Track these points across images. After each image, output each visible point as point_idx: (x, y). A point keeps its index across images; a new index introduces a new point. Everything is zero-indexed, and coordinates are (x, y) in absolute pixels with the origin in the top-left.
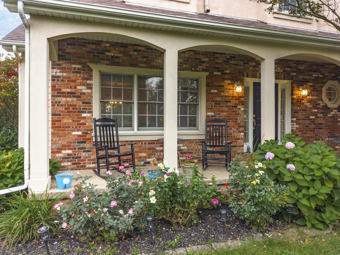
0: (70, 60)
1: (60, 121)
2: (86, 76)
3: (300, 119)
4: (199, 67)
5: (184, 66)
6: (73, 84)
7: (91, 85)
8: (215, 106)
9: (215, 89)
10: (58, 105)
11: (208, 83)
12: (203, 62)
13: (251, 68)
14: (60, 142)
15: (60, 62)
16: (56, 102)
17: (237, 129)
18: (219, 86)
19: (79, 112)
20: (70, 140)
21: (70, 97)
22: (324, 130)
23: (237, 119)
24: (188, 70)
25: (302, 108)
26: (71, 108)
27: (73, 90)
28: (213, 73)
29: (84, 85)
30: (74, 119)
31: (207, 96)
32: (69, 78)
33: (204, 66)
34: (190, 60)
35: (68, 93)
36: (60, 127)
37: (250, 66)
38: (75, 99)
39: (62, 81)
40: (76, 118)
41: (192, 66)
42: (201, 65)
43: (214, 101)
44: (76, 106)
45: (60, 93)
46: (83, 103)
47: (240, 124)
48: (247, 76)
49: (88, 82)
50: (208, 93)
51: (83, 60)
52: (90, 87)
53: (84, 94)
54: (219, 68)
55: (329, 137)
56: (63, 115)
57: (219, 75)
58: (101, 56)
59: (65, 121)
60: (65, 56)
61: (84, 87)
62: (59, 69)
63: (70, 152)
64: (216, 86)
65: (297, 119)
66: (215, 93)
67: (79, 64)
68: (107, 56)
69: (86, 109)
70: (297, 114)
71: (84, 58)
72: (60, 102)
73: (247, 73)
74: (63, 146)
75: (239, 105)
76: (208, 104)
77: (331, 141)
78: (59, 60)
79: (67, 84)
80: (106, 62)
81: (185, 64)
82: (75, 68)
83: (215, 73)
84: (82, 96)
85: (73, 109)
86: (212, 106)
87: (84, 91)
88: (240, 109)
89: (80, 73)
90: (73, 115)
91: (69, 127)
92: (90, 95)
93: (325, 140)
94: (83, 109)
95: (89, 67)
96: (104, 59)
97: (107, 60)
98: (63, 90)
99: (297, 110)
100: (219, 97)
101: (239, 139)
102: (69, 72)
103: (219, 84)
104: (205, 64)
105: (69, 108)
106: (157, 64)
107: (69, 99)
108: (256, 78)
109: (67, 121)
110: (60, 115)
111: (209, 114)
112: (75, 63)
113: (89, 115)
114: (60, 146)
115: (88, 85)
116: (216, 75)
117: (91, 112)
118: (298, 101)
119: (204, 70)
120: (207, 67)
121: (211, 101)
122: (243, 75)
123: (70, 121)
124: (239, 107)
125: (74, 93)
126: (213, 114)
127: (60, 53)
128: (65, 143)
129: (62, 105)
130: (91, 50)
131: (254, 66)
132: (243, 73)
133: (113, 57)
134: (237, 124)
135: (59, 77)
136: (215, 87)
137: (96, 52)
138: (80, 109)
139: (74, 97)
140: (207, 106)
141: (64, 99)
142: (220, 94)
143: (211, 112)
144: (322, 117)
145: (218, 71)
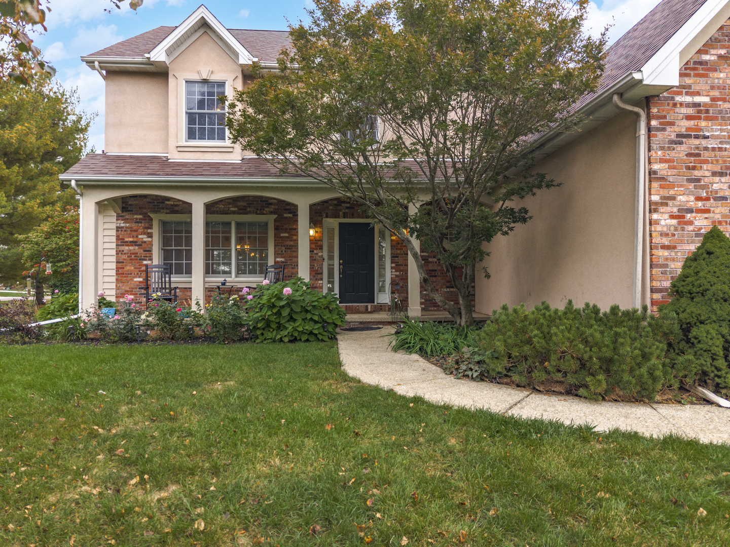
0: (132, 211)
1: (123, 268)
2: (147, 225)
3: (402, 265)
4: (266, 209)
5: (248, 209)
6: (134, 234)
7: (151, 233)
8: (285, 251)
9: (286, 233)
10: (122, 254)
11: (277, 226)
12: (271, 204)
13: (331, 208)
14: (123, 288)
15: (124, 214)
16: (120, 251)
17: (314, 276)
18: (290, 229)
19: (140, 259)
20: (132, 286)
21: (132, 246)
22: (440, 278)
23: (314, 265)
24: (253, 213)
25: (404, 252)
26: (133, 256)
27: (135, 239)
28: (282, 215)
29: (144, 234)
30: (136, 266)
31: (275, 240)
32: (131, 228)
33: (272, 208)
34: (255, 203)
35: (131, 242)
36: (123, 274)
37: (331, 205)
38: (137, 247)
39: (125, 231)
40: (137, 265)
41: (258, 209)
42: (268, 207)
43: (284, 246)
44: (137, 254)
45: (123, 242)
46: (144, 251)
47: (317, 270)
48: (327, 217)
49: (149, 231)
50: (277, 237)
51: (145, 211)
52: (150, 235)
53: (145, 242)
54: (290, 209)
55: (447, 287)
56: (126, 263)
57: (290, 218)
58: (161, 205)
59: (128, 268)
60: (128, 208)
61: (145, 236)
62: (122, 220)
63: (132, 297)
64: (286, 229)
65: (396, 265)
66: (286, 237)
67: (140, 214)
68: (167, 205)
69: (146, 257)
70: (396, 259)
71: (145, 208)
72: (123, 251)
73: (327, 213)
74: (126, 291)
75: (317, 249)
76: (277, 248)
77: (452, 292)
78: (123, 212)
79: (130, 234)
80: (165, 211)
81: (250, 207)
82: (136, 219)
83: (285, 215)
84: (143, 244)
85: (135, 256)
86: (282, 251)
87: (145, 240)
88: (317, 254)
89: (141, 223)
90: (135, 262)
91: (131, 274)
92: (151, 243)
93: (441, 291)
94: (144, 257)
95: (150, 217)
96: (163, 208)
97: (167, 209)
98: (126, 239)
99: (397, 254)
100: (291, 241)
101: (316, 287)
102: (132, 222)
103: (290, 227)
104: (273, 206)
105: (131, 256)
106: (218, 209)
107: (131, 248)
108: (339, 217)
109: (130, 268)
110: (123, 262)
111: (278, 259)
112: (136, 214)
113: (149, 262)
114: (123, 291)
115: (148, 233)
116: (286, 218)
117: (151, 260)
118: (398, 243)
119: (271, 213)
120: (275, 209)
121: (281, 246)
122: (321, 216)
123: (133, 268)
124: (315, 251)
125: (136, 242)
126: (283, 260)
127: (124, 205)
128: (127, 289)
129: (125, 254)
130: (151, 201)
131: (335, 205)
132: (321, 213)
133: (172, 205)
134: (314, 271)
135: (122, 227)
136: (285, 231)
137: (156, 202)
138: (141, 256)
139: (136, 245)
140: (275, 251)
141: (127, 248)
142: (292, 238)
143: (281, 258)
144: (436, 262)
145: (289, 213)
